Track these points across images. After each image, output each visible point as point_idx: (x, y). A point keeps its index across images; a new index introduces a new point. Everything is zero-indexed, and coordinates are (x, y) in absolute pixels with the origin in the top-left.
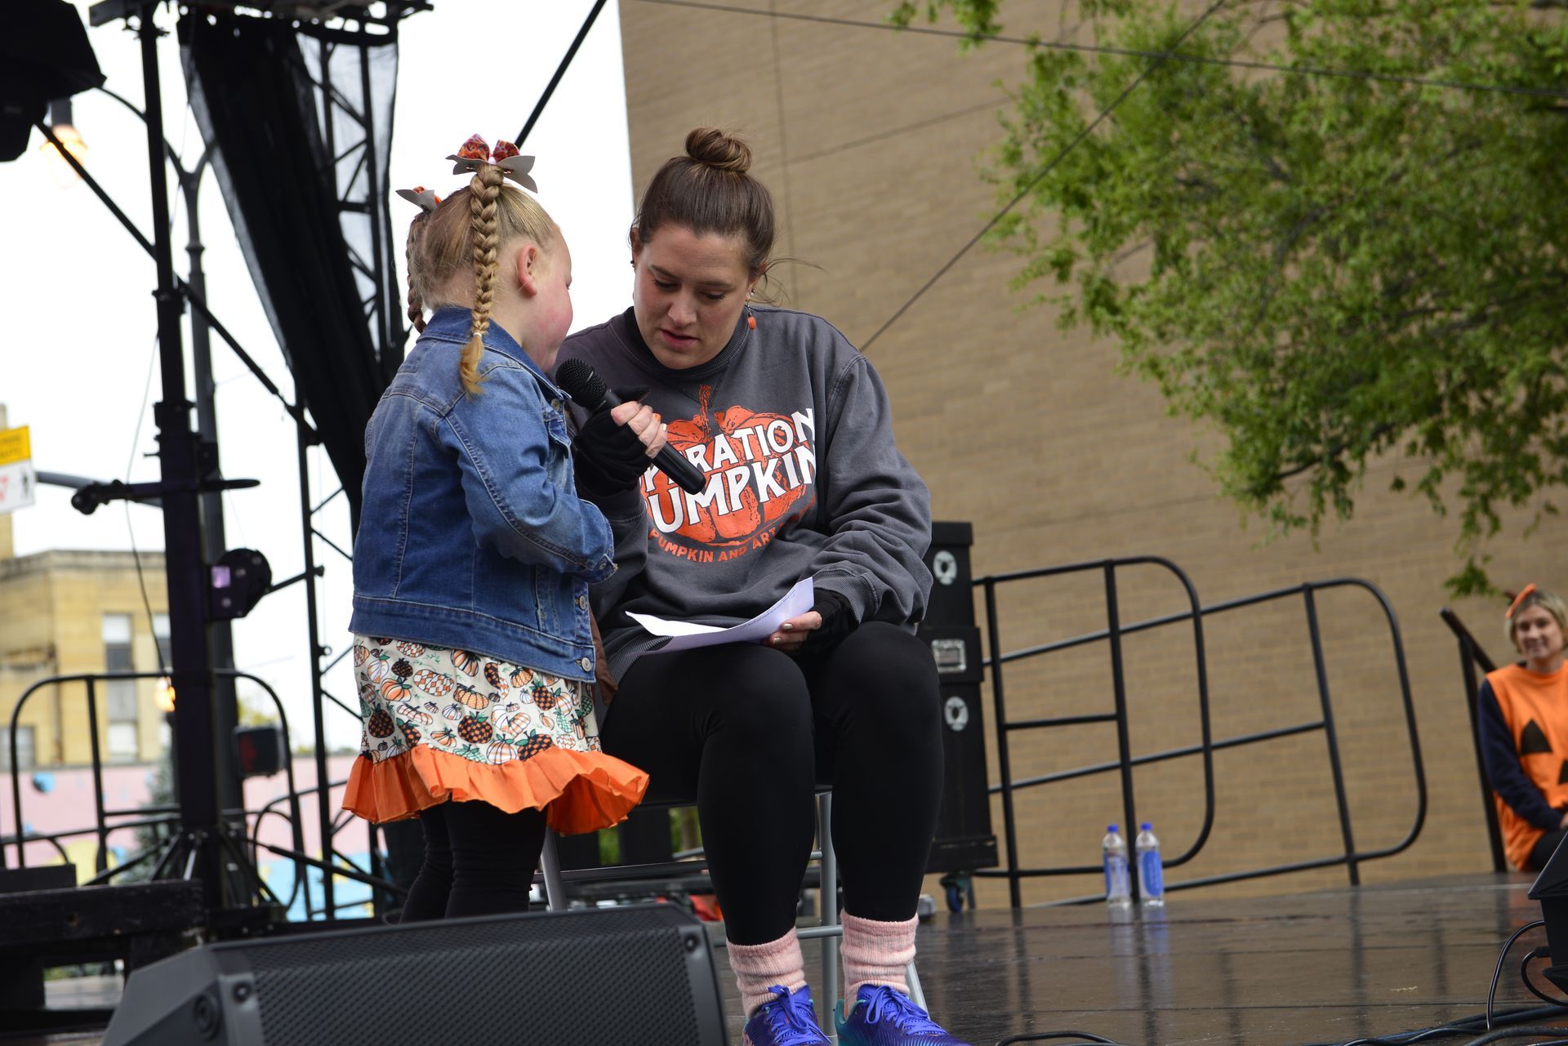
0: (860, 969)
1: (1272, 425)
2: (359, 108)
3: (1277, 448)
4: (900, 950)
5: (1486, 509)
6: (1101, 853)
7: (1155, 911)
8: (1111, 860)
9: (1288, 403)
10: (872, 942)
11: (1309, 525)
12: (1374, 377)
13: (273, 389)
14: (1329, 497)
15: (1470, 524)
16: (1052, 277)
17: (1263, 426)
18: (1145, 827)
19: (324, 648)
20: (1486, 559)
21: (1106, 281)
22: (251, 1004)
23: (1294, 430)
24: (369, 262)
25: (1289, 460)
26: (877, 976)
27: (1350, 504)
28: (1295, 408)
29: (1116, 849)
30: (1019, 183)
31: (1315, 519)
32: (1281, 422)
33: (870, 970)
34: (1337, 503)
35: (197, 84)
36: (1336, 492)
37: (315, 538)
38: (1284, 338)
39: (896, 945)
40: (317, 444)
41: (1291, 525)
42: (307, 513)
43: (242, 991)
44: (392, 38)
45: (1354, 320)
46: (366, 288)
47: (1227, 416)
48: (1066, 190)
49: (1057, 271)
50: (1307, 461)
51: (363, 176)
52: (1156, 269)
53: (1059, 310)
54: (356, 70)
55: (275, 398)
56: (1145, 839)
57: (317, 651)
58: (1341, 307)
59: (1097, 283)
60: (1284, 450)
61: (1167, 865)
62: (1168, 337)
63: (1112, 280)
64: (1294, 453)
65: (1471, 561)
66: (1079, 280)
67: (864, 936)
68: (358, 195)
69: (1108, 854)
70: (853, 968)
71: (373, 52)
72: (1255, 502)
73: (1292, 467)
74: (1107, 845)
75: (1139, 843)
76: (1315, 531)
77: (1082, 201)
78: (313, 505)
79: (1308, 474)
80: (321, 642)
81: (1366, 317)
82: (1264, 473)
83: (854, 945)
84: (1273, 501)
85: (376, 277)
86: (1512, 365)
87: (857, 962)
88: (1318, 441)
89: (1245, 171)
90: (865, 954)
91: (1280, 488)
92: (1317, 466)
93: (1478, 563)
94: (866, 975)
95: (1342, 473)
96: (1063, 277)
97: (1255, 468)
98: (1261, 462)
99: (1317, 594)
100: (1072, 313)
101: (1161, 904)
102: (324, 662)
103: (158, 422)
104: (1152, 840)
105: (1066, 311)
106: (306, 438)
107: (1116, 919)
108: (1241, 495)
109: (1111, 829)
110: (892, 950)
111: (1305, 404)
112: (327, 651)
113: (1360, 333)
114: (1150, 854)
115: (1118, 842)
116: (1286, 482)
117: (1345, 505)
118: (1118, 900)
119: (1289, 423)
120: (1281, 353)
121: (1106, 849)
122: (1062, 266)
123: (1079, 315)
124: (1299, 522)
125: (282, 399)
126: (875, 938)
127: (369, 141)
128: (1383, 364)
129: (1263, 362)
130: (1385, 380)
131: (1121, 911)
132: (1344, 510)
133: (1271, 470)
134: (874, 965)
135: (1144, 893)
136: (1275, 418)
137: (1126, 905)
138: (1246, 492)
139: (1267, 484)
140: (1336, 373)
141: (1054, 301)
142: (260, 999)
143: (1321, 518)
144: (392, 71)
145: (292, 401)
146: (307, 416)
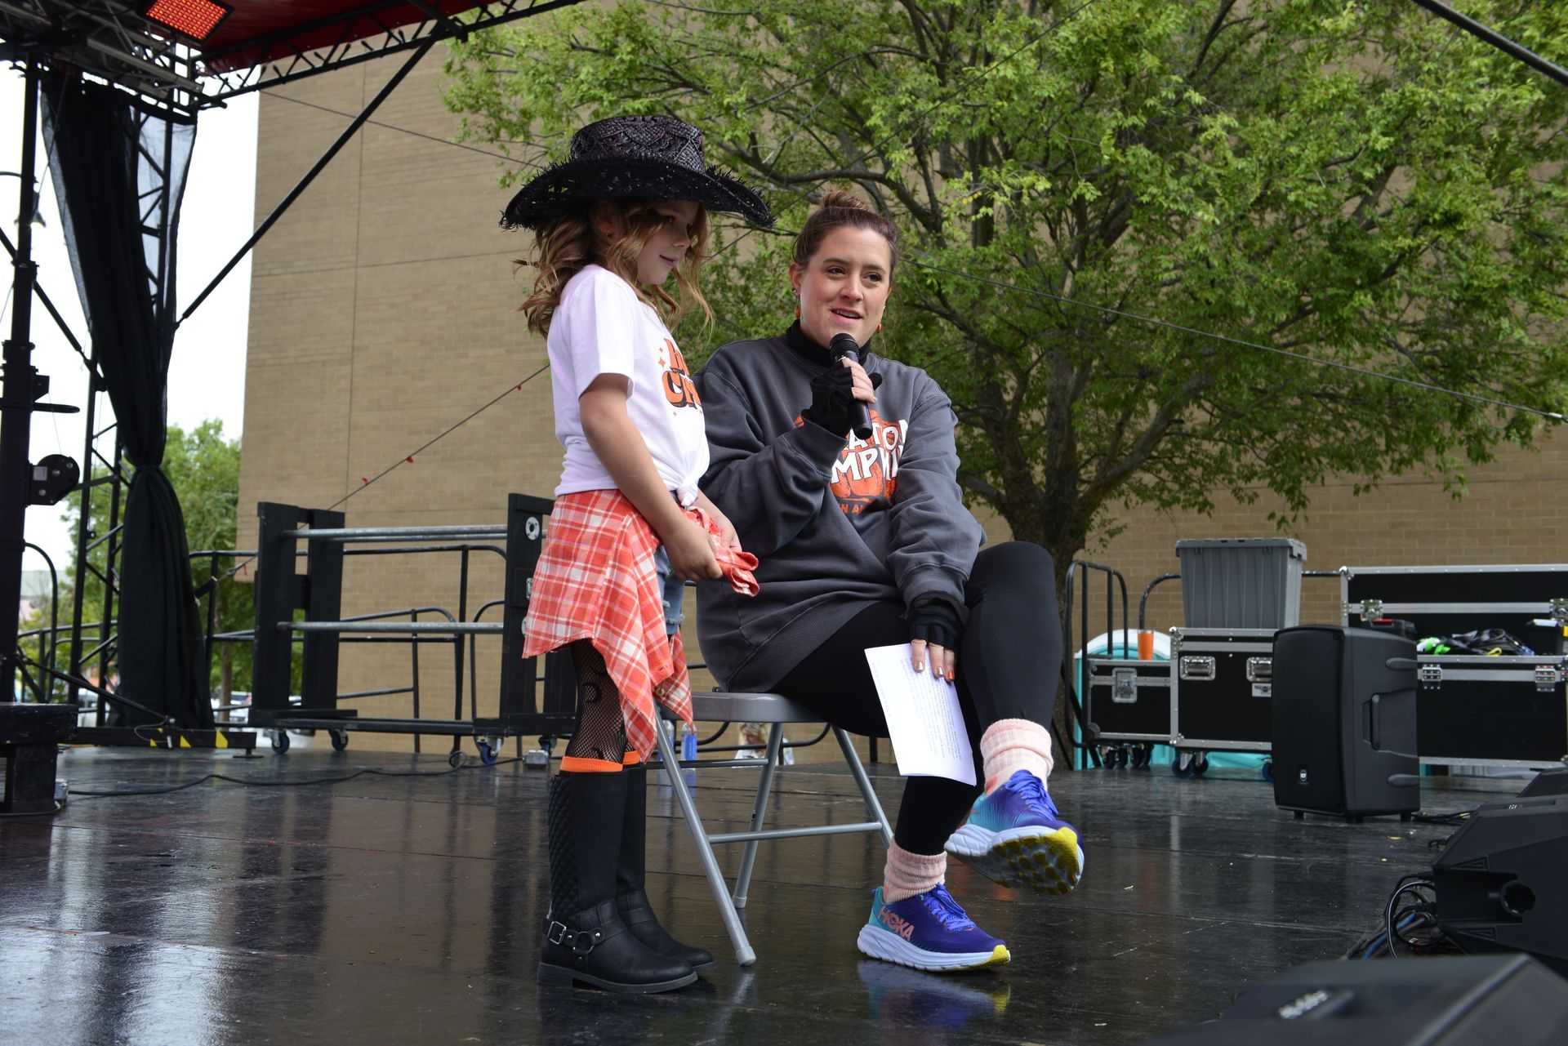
2: (161, 166)
13: (77, 347)
19: (91, 533)
24: (155, 272)
35: (50, 123)
37: (93, 454)
40: (103, 390)
42: (90, 437)
44: (192, 121)
46: (152, 288)
51: (157, 212)
54: (162, 136)
55: (78, 353)
57: (85, 535)
68: (152, 222)
71: (176, 127)
78: (95, 432)
80: (88, 529)
85: (159, 283)
102: (89, 544)
103: (5, 356)
106: (96, 385)
125: (83, 354)
127: (166, 188)
144: (190, 144)
145: (89, 356)
146: (99, 369)
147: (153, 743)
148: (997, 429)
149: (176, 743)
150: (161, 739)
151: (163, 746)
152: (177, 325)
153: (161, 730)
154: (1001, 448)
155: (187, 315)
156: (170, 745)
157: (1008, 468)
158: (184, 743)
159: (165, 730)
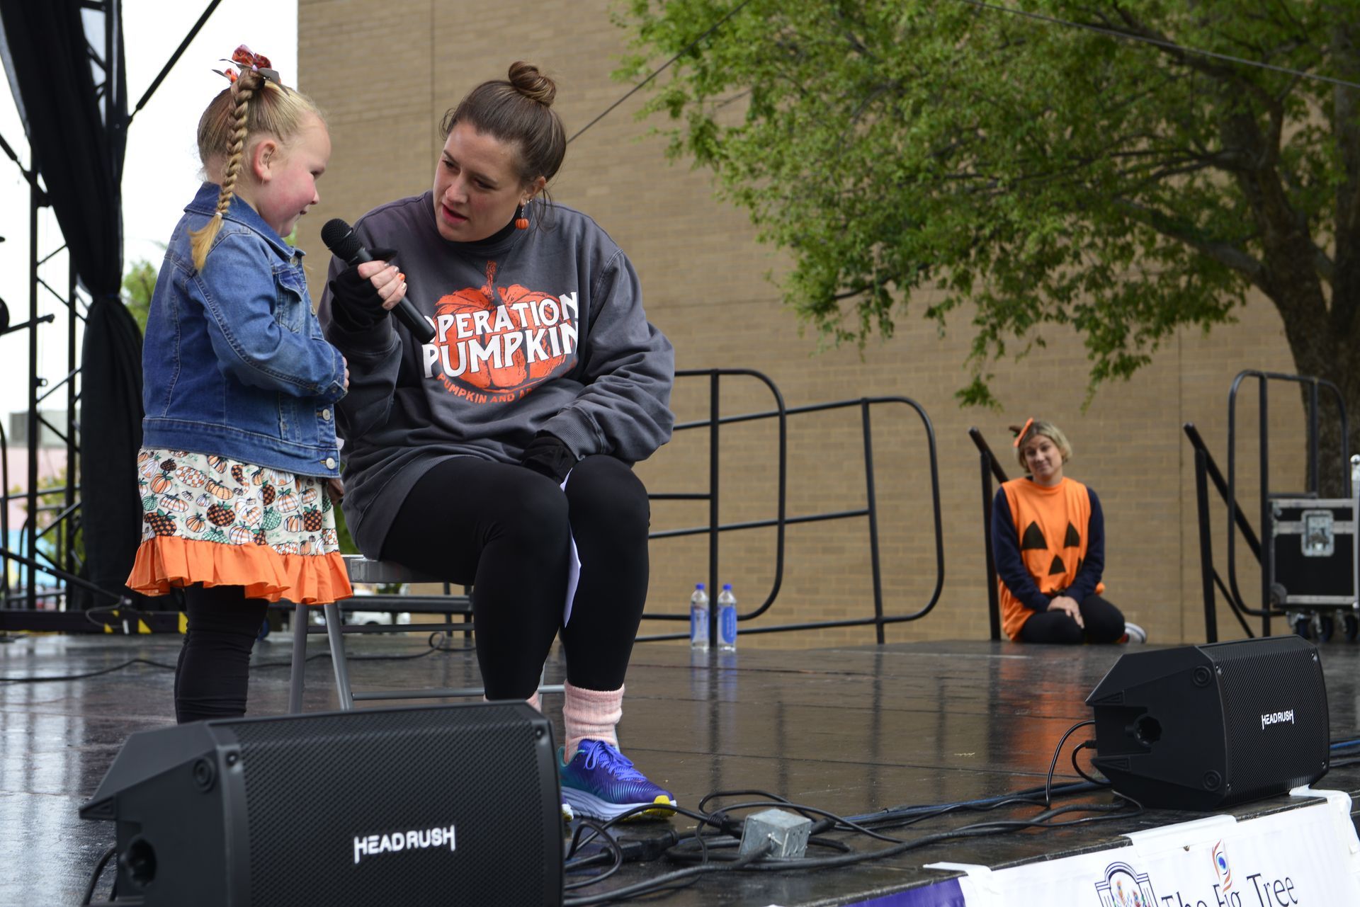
0: (580, 727)
1: (834, 254)
3: (837, 273)
4: (611, 712)
5: (994, 337)
6: (689, 605)
7: (729, 657)
8: (696, 612)
9: (849, 239)
10: (590, 707)
11: (857, 340)
12: (922, 222)
13: (13, 156)
14: (874, 320)
15: (980, 346)
16: (666, 113)
17: (827, 255)
18: (726, 588)
19: (41, 380)
20: (989, 377)
21: (709, 122)
22: (238, 768)
23: (852, 260)
24: (102, 54)
25: (845, 285)
26: (593, 733)
27: (892, 325)
28: (854, 242)
29: (702, 603)
30: (643, 31)
31: (863, 335)
32: (842, 253)
33: (587, 728)
34: (881, 323)
36: (881, 316)
37: (40, 286)
38: (848, 183)
39: (608, 709)
40: (47, 205)
41: (842, 340)
42: (34, 264)
43: (232, 758)
45: (911, 178)
46: (99, 76)
47: (796, 242)
48: (683, 42)
49: (670, 109)
50: (859, 287)
52: (750, 116)
53: (668, 141)
55: (14, 164)
56: (726, 597)
57: (35, 382)
58: (900, 165)
59: (702, 123)
60: (841, 276)
61: (740, 618)
62: (756, 173)
63: (715, 121)
64: (850, 280)
65: (978, 378)
66: (687, 118)
67: (584, 702)
69: (695, 606)
70: (574, 726)
72: (814, 317)
73: (848, 291)
74: (695, 599)
75: (721, 599)
76: (862, 345)
77: (695, 53)
78: (40, 258)
79: (859, 298)
80: (39, 375)
81: (921, 177)
82: (824, 294)
83: (575, 708)
84: (829, 317)
85: (107, 67)
86: (1034, 228)
87: (577, 722)
88: (870, 272)
89: (833, 44)
90: (584, 715)
91: (836, 308)
92: (867, 292)
93: (983, 380)
94: (584, 732)
95: (886, 300)
96: (675, 114)
97: (818, 291)
98: (822, 284)
99: (872, 407)
100: (679, 145)
101: (733, 649)
102: (40, 392)
104: (731, 598)
105: (675, 143)
106: (38, 200)
107: (697, 663)
108: (802, 311)
109: (699, 587)
110: (605, 712)
111: (862, 241)
112: (44, 383)
113: (913, 186)
114: (728, 610)
115: (704, 597)
116: (840, 303)
117: (887, 326)
118: (702, 644)
119: (848, 255)
120: (845, 195)
121: (694, 603)
122: (675, 105)
123: (684, 148)
124: (849, 336)
125: (19, 164)
126: (592, 704)
128: (929, 215)
129: (830, 203)
130: (929, 229)
131: (700, 652)
132: (886, 331)
133: (830, 292)
134: (591, 724)
135: (720, 640)
136: (837, 249)
137: (706, 648)
138: (808, 308)
139: (825, 304)
140: (889, 217)
141: (666, 134)
142: (244, 764)
143: (868, 335)
145: (28, 167)
146: (41, 182)
147: (108, 629)
148: (1253, 180)
149: (134, 631)
150: (116, 623)
151: (118, 632)
152: (130, 119)
153: (116, 613)
154: (1259, 206)
155: (140, 105)
156: (126, 630)
157: (1271, 233)
158: (143, 628)
159: (121, 613)
